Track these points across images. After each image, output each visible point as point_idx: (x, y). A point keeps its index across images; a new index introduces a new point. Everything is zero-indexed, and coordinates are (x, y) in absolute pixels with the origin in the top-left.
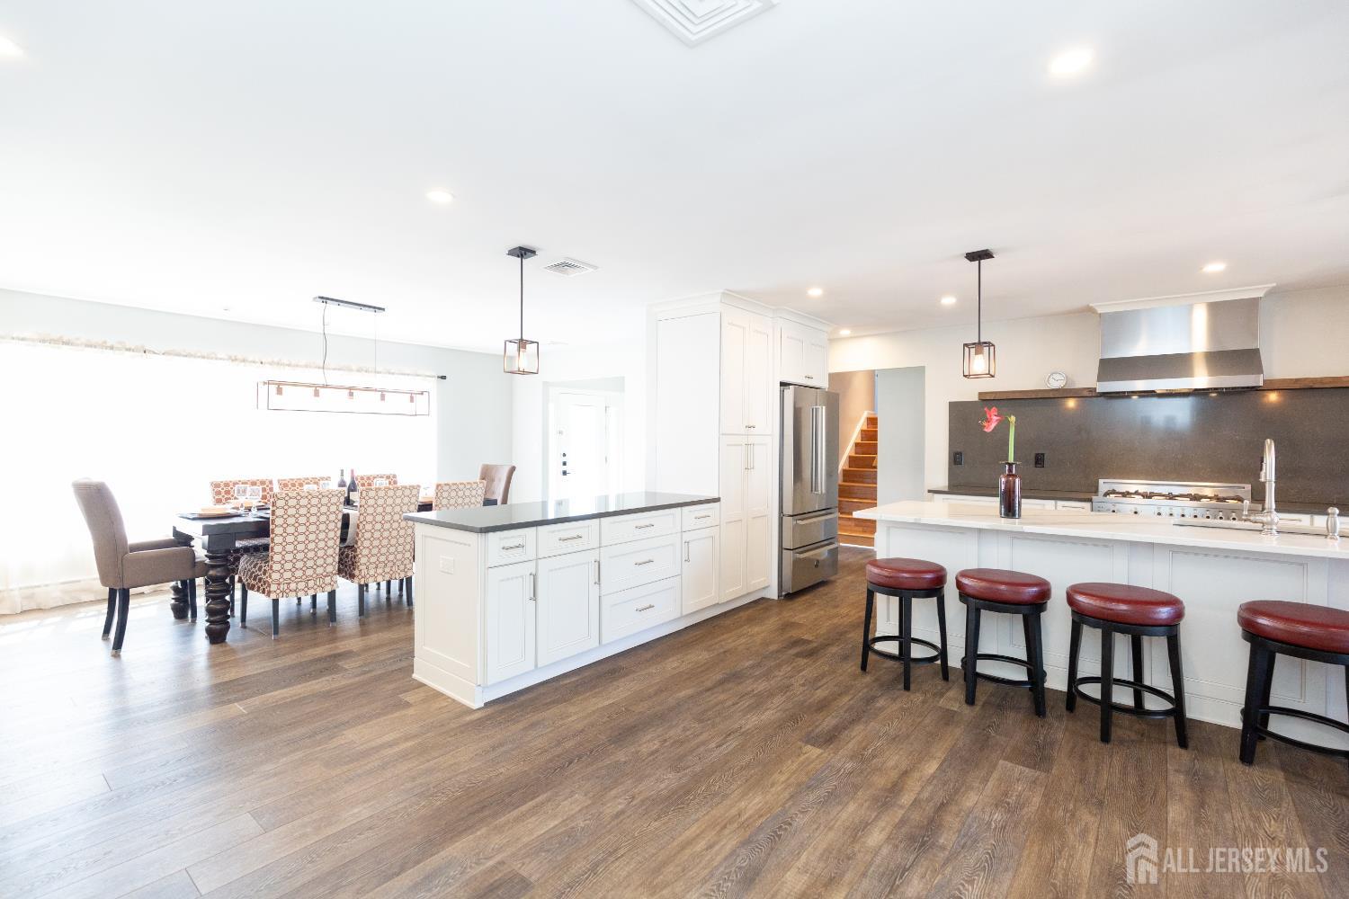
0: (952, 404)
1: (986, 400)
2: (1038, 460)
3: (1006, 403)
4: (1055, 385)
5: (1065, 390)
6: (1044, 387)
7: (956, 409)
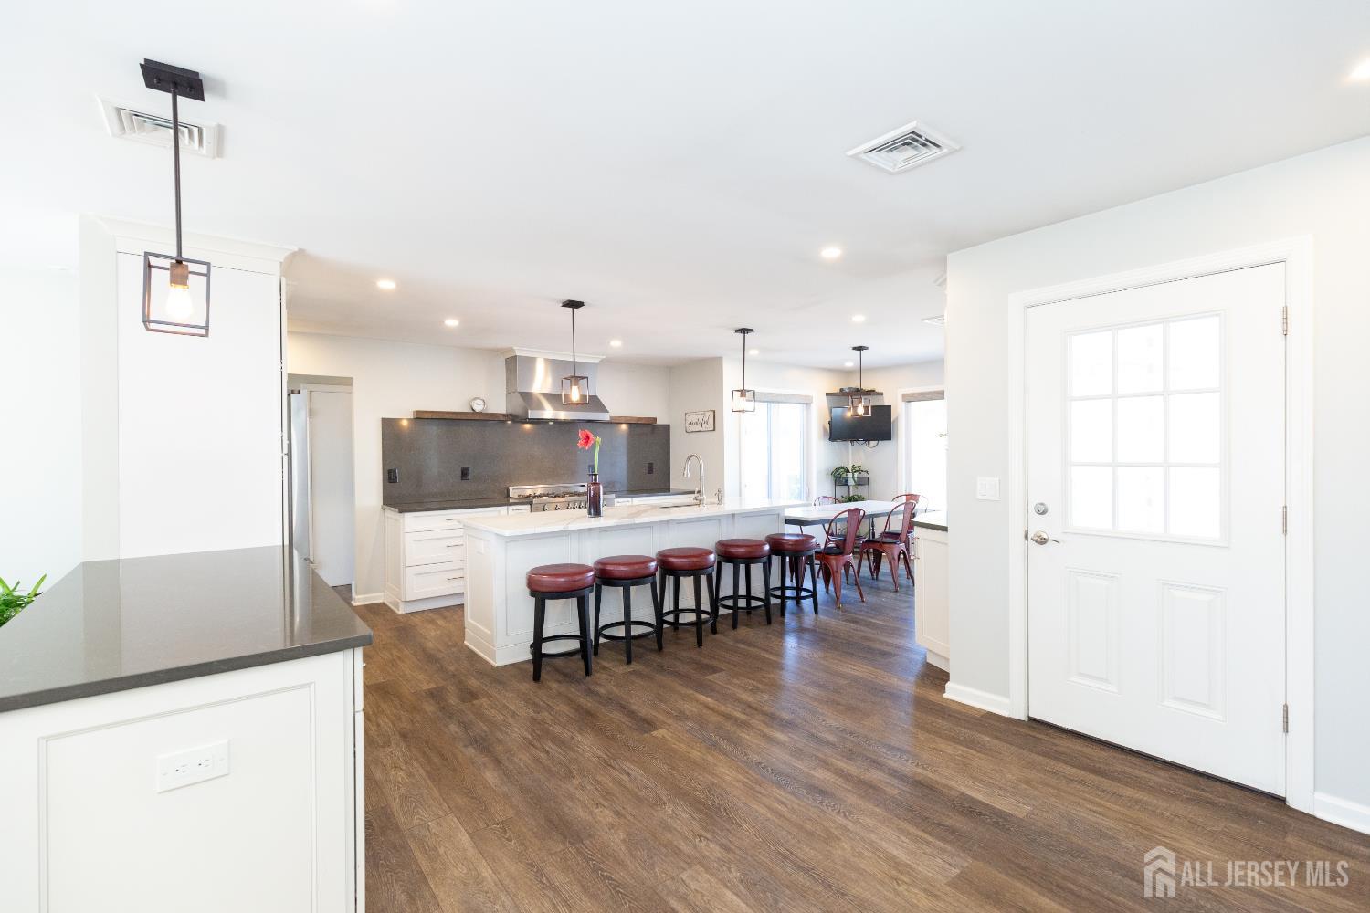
0: (383, 420)
1: (421, 418)
2: (464, 474)
3: (437, 422)
4: (478, 408)
5: (487, 414)
6: (470, 411)
7: (389, 426)
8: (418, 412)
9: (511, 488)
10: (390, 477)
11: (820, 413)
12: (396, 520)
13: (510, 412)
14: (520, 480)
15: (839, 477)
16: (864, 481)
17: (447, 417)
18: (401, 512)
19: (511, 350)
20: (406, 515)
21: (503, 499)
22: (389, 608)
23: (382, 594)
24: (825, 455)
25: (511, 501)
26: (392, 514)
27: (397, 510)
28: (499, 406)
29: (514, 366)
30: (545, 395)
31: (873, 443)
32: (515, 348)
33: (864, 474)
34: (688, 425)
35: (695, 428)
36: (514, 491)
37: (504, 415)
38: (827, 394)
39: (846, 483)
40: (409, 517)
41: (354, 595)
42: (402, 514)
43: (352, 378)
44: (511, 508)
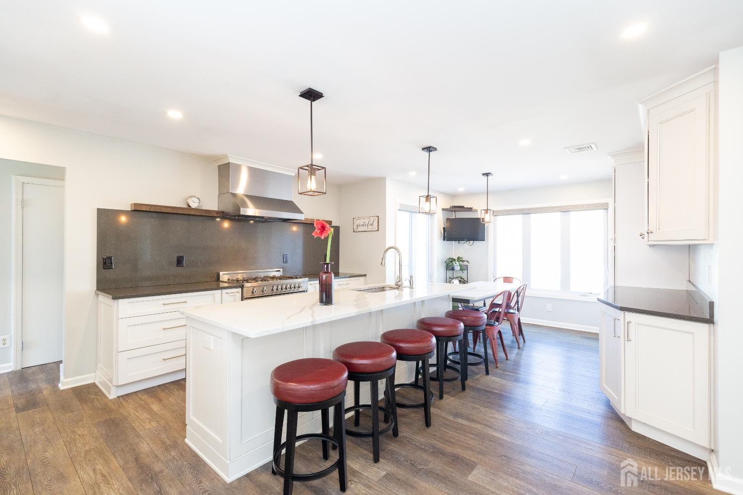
0: (99, 210)
1: (139, 211)
2: (180, 261)
3: (154, 214)
4: (194, 205)
5: (202, 210)
6: (186, 206)
7: (105, 217)
8: (135, 204)
9: (221, 273)
10: (105, 263)
11: (439, 222)
12: (111, 306)
13: (222, 209)
14: (227, 266)
15: (449, 265)
16: (464, 268)
17: (164, 210)
18: (114, 298)
19: (226, 157)
20: (121, 301)
21: (213, 283)
22: (100, 390)
23: (93, 374)
24: (442, 250)
25: (222, 285)
26: (105, 300)
27: (111, 297)
28: (212, 204)
29: (225, 171)
30: (247, 196)
31: (471, 242)
32: (228, 155)
33: (466, 263)
34: (355, 227)
35: (361, 229)
36: (224, 276)
37: (217, 212)
38: (443, 209)
39: (453, 269)
40: (123, 302)
41: (62, 378)
42: (116, 301)
43: (65, 168)
44: (224, 291)
